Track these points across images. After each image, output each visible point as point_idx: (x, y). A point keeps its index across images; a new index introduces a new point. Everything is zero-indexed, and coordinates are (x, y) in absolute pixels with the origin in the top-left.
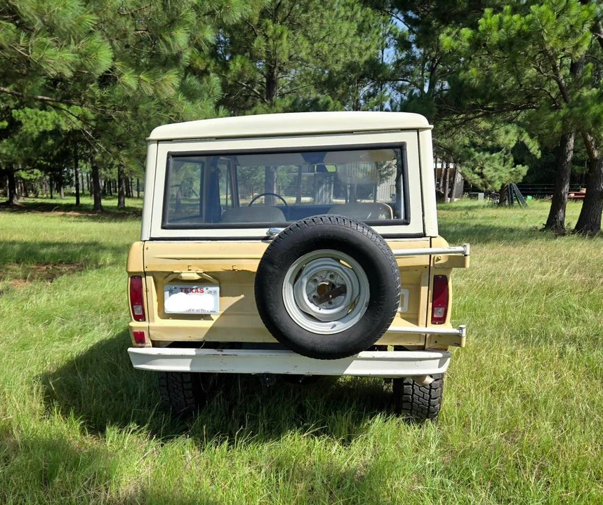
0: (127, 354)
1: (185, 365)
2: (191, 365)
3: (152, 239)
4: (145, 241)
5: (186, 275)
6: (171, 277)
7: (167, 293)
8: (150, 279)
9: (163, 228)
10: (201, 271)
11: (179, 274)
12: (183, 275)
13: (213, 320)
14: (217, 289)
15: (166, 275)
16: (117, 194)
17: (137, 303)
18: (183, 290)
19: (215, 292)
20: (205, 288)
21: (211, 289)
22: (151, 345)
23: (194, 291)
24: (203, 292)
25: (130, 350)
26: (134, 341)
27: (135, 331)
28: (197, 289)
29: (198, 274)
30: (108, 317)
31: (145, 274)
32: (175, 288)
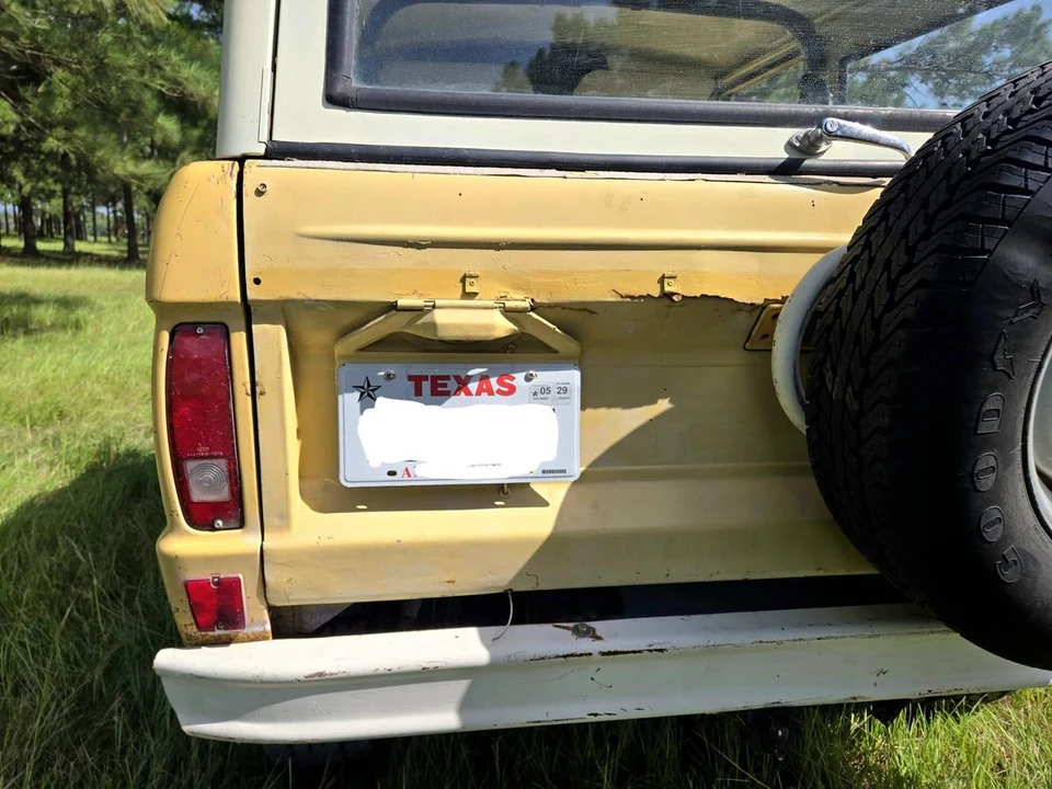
0: (153, 681)
1: (434, 705)
2: (465, 706)
3: (278, 152)
4: (242, 160)
5: (454, 319)
6: (377, 328)
7: (350, 400)
8: (272, 338)
9: (333, 99)
10: (519, 301)
11: (419, 311)
12: (440, 317)
13: (545, 504)
14: (573, 377)
15: (349, 318)
16: (62, 236)
17: (203, 450)
18: (426, 386)
19: (564, 390)
20: (519, 378)
21: (545, 377)
22: (268, 627)
23: (473, 386)
24: (512, 390)
25: (166, 658)
26: (184, 621)
27: (194, 575)
28: (484, 378)
29: (507, 312)
30: (50, 432)
31: (249, 312)
32: (388, 377)
